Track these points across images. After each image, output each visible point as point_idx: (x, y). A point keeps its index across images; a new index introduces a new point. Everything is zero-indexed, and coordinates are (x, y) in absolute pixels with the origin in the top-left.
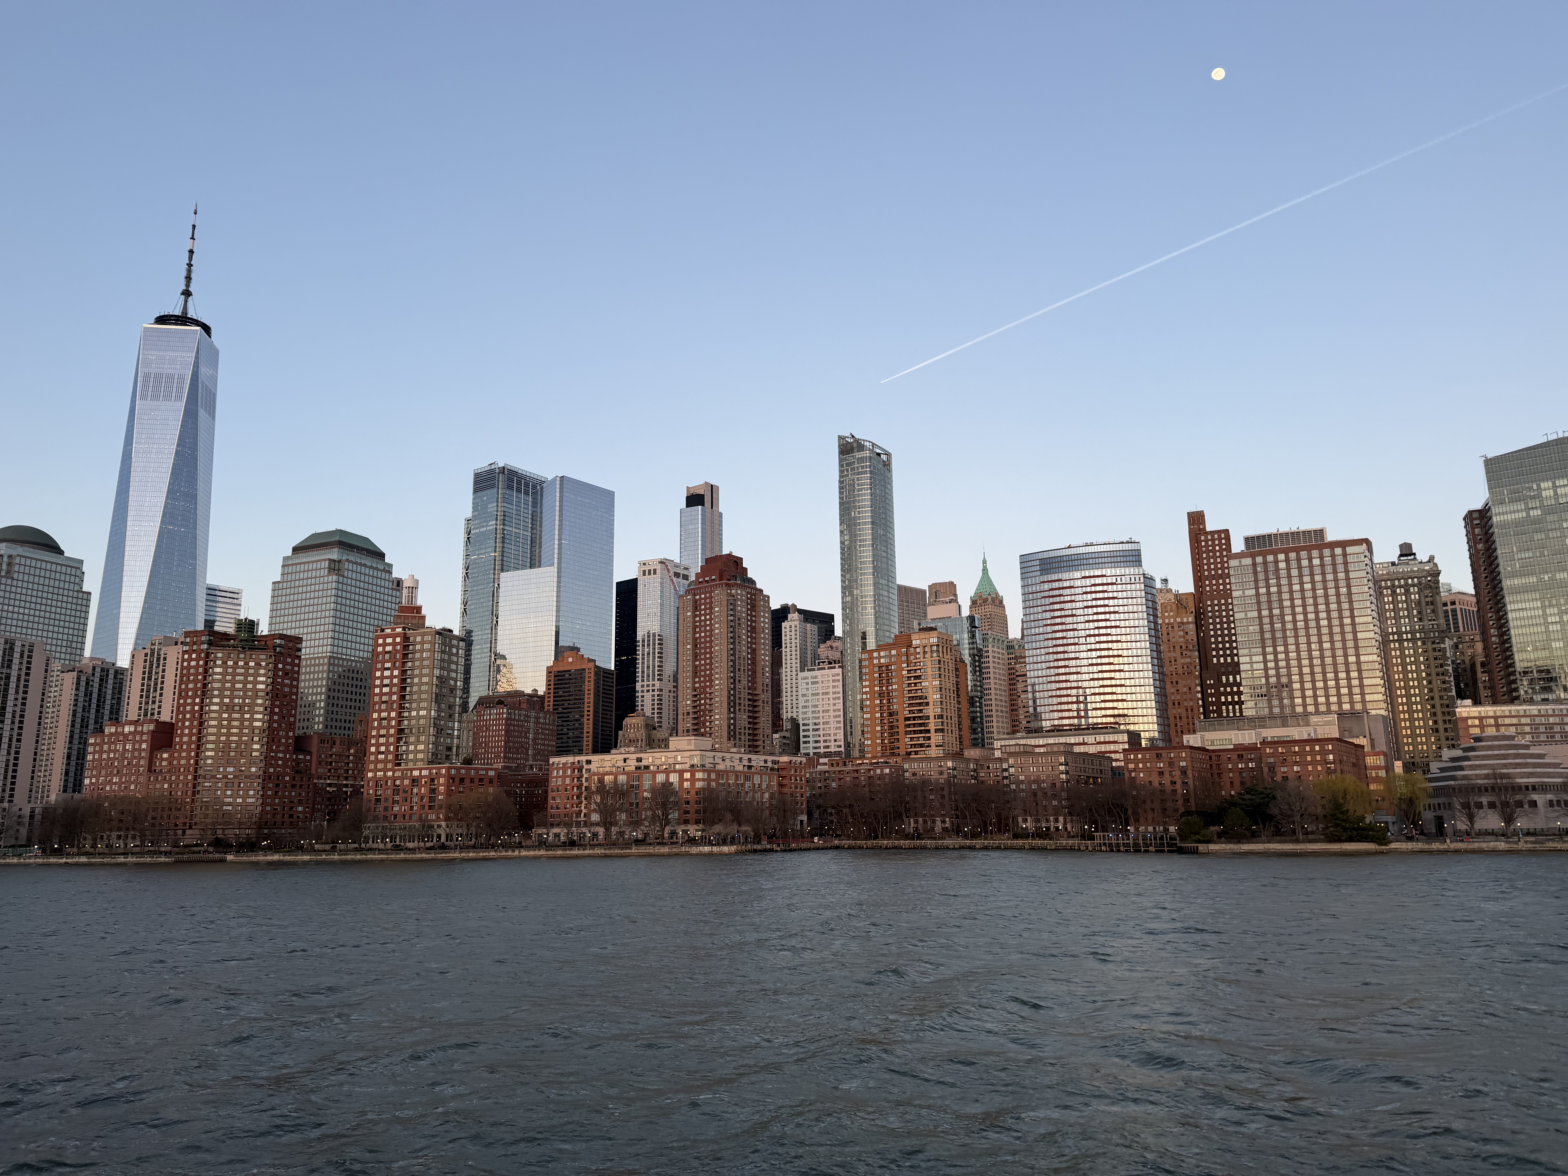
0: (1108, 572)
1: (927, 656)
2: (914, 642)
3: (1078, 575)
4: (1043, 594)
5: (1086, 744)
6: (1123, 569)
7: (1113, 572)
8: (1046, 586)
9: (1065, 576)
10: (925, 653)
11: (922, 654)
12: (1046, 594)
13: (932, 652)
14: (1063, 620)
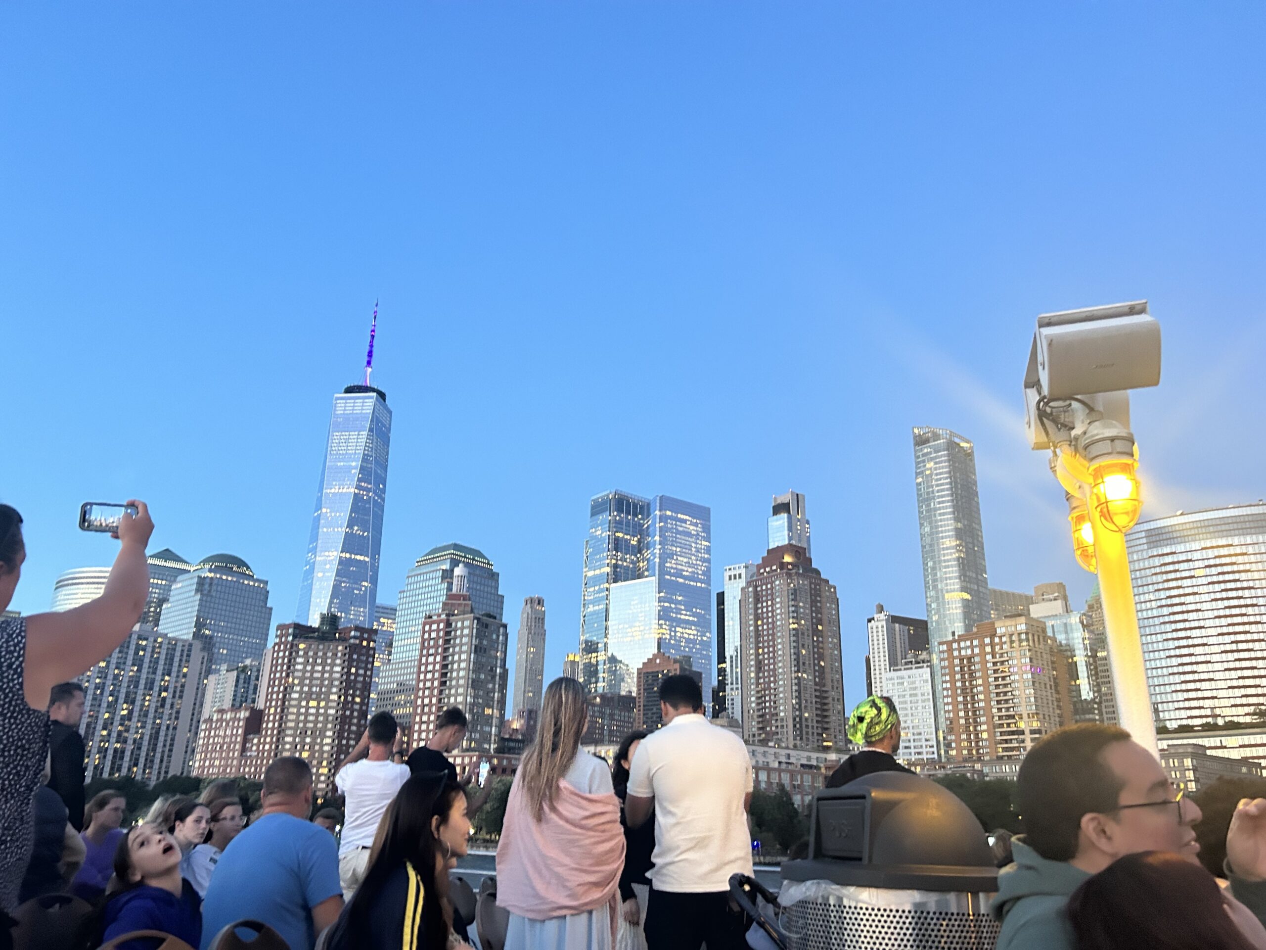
0: (1236, 540)
1: (1014, 645)
2: (998, 631)
3: (1196, 545)
4: (1153, 571)
5: (1225, 747)
6: (1254, 537)
7: (1242, 540)
8: (1157, 561)
9: (1180, 548)
10: (1012, 642)
11: (1008, 644)
12: (1158, 570)
13: (1020, 641)
14: (1182, 599)
